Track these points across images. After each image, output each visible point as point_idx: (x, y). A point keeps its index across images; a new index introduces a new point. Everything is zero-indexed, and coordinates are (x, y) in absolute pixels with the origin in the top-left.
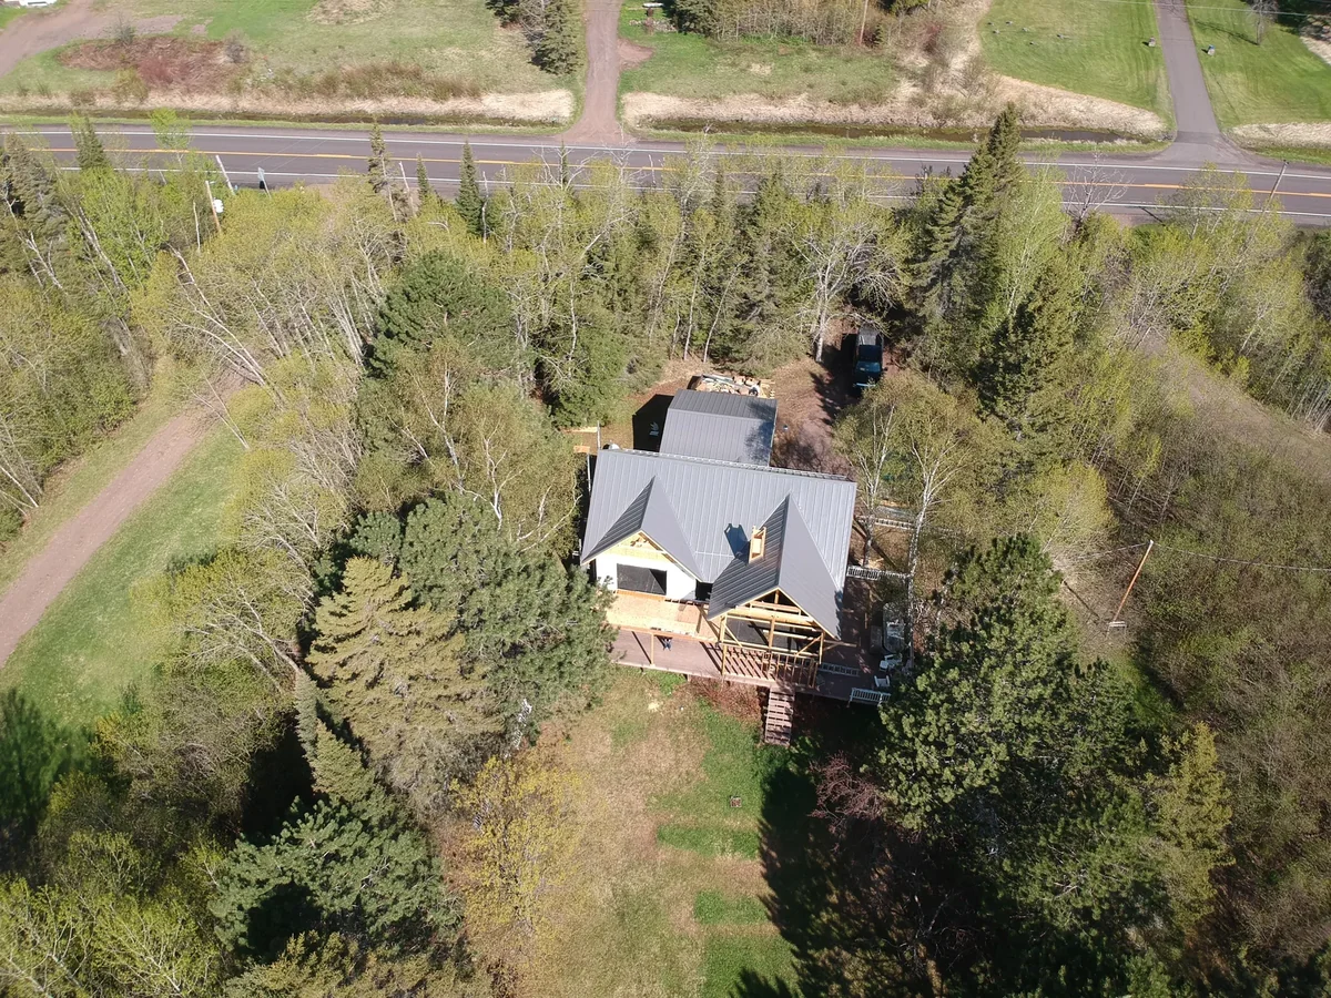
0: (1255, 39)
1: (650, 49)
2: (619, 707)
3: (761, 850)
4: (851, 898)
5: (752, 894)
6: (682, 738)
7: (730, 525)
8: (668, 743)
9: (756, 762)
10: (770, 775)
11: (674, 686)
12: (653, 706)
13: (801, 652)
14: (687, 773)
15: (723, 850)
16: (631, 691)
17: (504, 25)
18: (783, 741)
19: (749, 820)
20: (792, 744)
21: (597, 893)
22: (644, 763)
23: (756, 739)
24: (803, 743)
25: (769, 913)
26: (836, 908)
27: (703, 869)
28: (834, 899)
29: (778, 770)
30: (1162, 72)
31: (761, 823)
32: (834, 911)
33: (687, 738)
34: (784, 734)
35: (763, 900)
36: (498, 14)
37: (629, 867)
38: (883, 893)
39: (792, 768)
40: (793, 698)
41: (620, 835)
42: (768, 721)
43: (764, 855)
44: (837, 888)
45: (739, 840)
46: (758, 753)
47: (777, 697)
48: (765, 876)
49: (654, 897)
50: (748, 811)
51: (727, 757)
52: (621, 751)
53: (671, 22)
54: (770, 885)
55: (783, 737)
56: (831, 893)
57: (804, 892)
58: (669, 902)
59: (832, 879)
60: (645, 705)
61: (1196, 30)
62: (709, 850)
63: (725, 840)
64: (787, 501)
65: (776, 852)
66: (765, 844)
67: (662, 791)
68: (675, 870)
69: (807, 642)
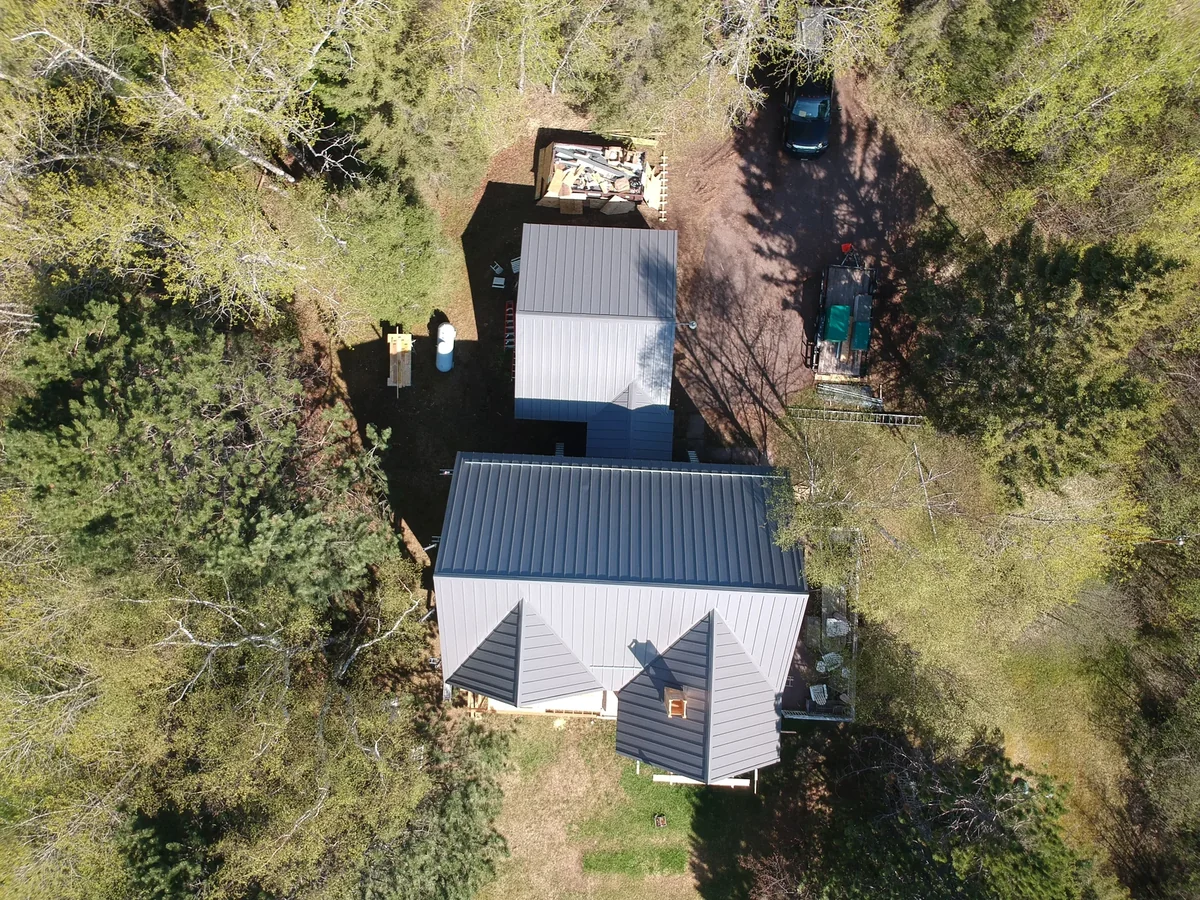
3: (693, 865)
6: (595, 755)
7: (636, 643)
8: (581, 764)
12: (560, 721)
14: (607, 794)
15: (651, 869)
22: (559, 790)
27: (633, 889)
33: (602, 756)
43: (696, 869)
45: (666, 857)
48: (697, 888)
52: (532, 779)
60: (550, 722)
62: (637, 871)
63: (652, 859)
64: (712, 614)
65: (708, 864)
66: (697, 857)
67: (582, 817)
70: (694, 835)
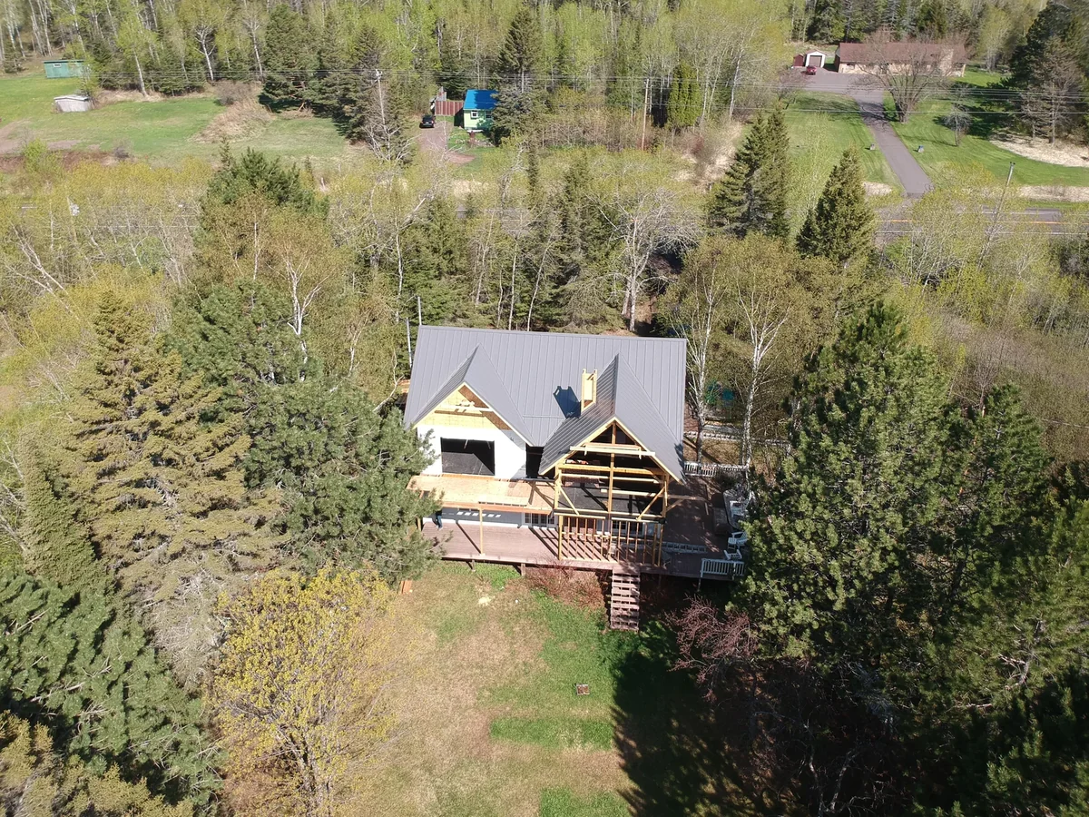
0: (954, 143)
1: (473, 156)
2: (446, 604)
3: (617, 740)
4: (730, 786)
5: (610, 788)
6: (517, 629)
7: (559, 388)
8: (501, 634)
9: (603, 648)
10: (620, 660)
11: (507, 580)
12: (484, 600)
13: (643, 514)
14: (525, 664)
15: (571, 741)
16: (459, 588)
17: (353, 143)
18: (631, 625)
19: (600, 706)
20: (642, 629)
21: (417, 798)
22: (475, 657)
23: (601, 626)
24: (654, 627)
25: (633, 810)
26: (714, 799)
27: (548, 763)
28: (710, 789)
29: (629, 655)
30: (884, 163)
31: (614, 710)
32: (712, 803)
33: (523, 629)
34: (632, 618)
35: (625, 795)
36: (349, 137)
37: (458, 767)
38: (768, 779)
39: (644, 652)
40: (638, 579)
41: (446, 732)
42: (613, 605)
43: (621, 745)
44: (712, 776)
45: (588, 730)
46: (604, 641)
47: (621, 579)
48: (624, 768)
49: (489, 799)
50: (597, 698)
51: (570, 645)
52: (448, 646)
53: (490, 140)
54: (631, 777)
55: (631, 622)
56: (705, 782)
57: (672, 783)
58: (508, 804)
59: (705, 767)
60: (475, 600)
61: (905, 140)
62: (554, 741)
63: (572, 730)
64: (616, 359)
65: (635, 741)
66: (622, 733)
67: (495, 683)
68: (513, 767)
69: (648, 500)
70: (618, 709)
